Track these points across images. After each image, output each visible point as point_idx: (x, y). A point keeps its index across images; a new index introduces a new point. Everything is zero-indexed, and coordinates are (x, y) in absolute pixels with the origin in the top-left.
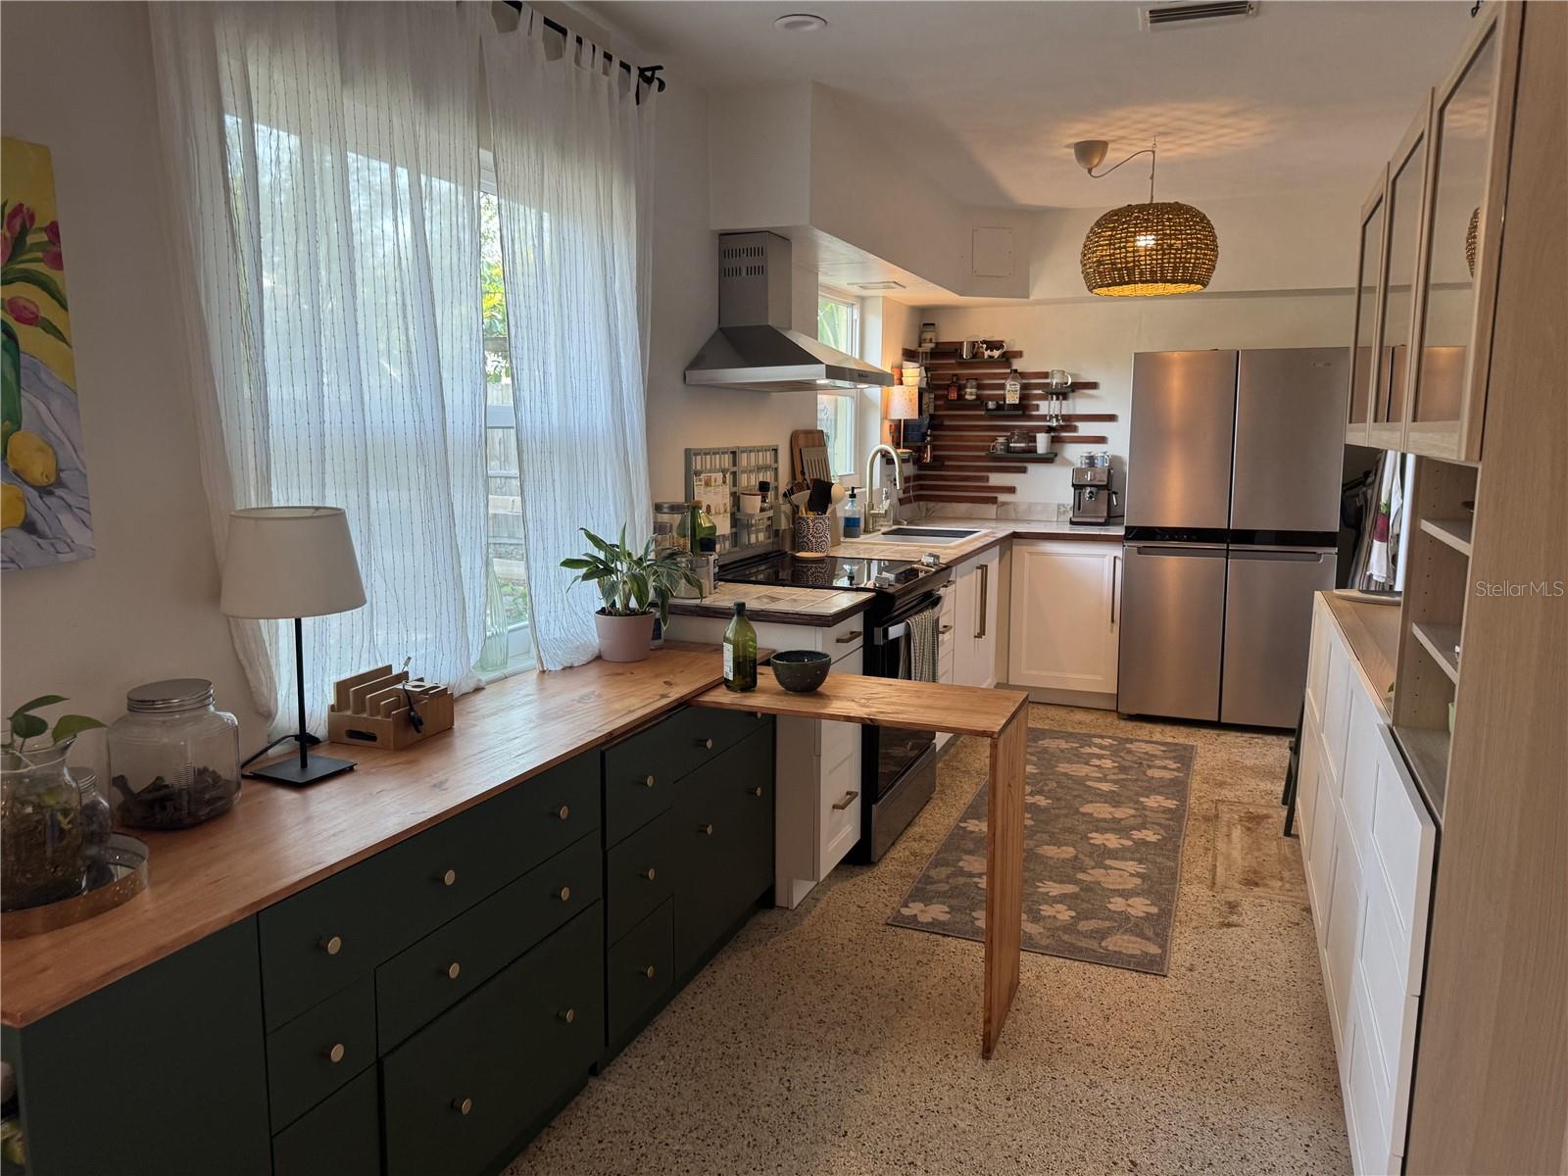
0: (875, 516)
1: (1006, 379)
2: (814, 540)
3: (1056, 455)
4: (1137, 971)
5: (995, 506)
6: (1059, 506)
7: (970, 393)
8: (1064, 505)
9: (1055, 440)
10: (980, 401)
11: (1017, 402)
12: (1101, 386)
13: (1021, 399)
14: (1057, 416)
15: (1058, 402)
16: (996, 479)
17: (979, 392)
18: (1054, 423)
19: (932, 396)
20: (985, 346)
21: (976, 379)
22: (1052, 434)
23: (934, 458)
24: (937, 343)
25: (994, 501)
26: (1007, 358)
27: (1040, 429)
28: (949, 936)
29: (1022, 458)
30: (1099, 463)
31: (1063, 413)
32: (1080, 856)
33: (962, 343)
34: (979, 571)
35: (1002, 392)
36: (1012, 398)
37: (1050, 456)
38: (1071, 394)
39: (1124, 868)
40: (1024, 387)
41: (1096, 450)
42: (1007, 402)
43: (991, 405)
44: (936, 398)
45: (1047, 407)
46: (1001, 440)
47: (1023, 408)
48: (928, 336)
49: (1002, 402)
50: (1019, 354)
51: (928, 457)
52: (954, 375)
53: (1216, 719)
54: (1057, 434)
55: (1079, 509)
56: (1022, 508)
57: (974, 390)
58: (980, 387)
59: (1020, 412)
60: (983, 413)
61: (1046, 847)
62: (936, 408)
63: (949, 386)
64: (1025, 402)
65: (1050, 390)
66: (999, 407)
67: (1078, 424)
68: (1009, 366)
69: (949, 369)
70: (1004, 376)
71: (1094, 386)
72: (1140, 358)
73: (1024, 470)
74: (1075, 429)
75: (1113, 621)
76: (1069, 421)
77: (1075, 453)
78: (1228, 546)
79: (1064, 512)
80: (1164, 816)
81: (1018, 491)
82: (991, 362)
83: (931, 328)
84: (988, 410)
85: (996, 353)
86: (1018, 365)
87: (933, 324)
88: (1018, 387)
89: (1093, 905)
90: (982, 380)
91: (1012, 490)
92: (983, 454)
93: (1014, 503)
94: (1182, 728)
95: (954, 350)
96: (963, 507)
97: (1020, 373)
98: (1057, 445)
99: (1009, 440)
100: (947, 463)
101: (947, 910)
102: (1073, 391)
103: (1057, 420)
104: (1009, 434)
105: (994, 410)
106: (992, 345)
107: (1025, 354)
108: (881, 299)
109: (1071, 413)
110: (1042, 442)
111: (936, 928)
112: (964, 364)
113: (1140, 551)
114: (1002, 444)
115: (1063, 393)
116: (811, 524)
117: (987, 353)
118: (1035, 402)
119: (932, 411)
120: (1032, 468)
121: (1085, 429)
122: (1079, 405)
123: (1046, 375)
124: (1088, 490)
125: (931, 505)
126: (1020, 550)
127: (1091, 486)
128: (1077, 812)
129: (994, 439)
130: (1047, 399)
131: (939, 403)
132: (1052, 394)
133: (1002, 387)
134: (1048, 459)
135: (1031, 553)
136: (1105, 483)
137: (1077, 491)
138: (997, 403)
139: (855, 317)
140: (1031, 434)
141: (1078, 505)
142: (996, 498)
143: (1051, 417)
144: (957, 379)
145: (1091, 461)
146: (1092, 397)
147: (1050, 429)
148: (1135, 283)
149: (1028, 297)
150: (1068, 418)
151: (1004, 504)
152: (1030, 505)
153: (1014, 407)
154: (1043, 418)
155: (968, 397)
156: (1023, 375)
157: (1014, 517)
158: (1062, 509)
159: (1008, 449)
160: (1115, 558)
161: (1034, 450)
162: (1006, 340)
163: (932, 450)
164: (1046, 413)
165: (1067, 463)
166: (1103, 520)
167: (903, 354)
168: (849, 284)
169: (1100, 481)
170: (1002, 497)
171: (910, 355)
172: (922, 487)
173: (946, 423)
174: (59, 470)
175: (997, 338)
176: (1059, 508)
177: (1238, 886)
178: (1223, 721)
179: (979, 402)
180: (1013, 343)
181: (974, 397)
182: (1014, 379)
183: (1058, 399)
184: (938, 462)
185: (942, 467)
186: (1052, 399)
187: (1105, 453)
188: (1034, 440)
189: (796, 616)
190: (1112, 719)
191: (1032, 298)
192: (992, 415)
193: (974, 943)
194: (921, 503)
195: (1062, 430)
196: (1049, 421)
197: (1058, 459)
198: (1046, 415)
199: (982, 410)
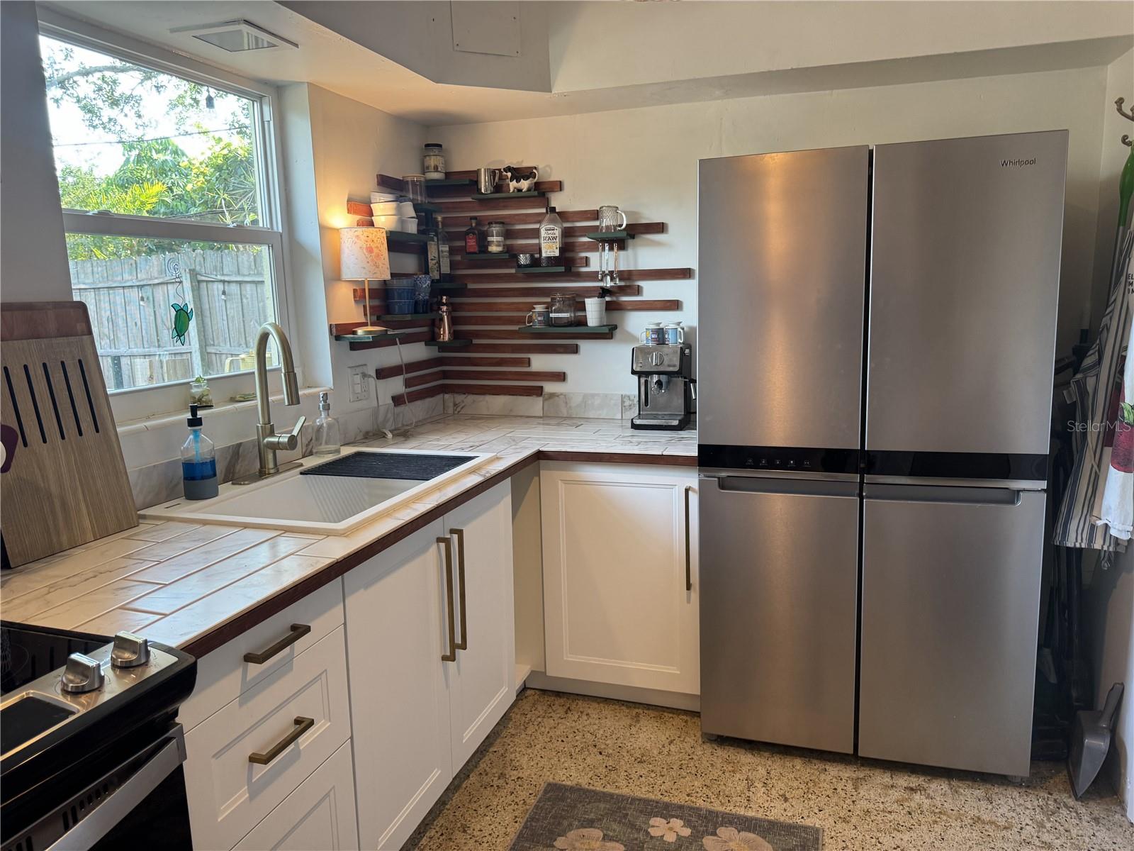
0: (275, 447)
1: (540, 222)
3: (615, 327)
5: (541, 399)
6: (624, 398)
7: (496, 245)
9: (611, 308)
10: (510, 255)
11: (557, 253)
12: (671, 229)
13: (562, 250)
14: (611, 273)
15: (613, 254)
16: (540, 362)
17: (509, 242)
18: (608, 283)
19: (447, 248)
20: (509, 174)
21: (503, 223)
22: (608, 299)
23: (455, 335)
24: (448, 174)
25: (538, 391)
26: (542, 191)
27: (589, 293)
29: (570, 334)
30: (670, 337)
31: (622, 268)
33: (477, 172)
34: (442, 545)
35: (535, 241)
36: (550, 249)
37: (606, 330)
38: (630, 242)
40: (567, 233)
41: (666, 319)
42: (544, 255)
43: (523, 259)
44: (452, 251)
45: (602, 261)
46: (539, 308)
47: (567, 262)
48: (432, 161)
49: (537, 256)
50: (559, 186)
51: (445, 334)
52: (472, 218)
53: (850, 751)
54: (614, 299)
55: (646, 403)
56: (576, 401)
57: (500, 239)
58: (508, 234)
59: (562, 269)
60: (513, 271)
62: (453, 265)
63: (467, 233)
64: (569, 254)
65: (598, 235)
66: (535, 262)
67: (641, 283)
68: (546, 203)
69: (464, 211)
70: (539, 219)
71: (660, 228)
72: (706, 166)
73: (575, 350)
74: (638, 291)
75: (689, 587)
76: (629, 280)
77: (639, 325)
78: (863, 479)
79: (631, 406)
81: (569, 377)
82: (520, 198)
83: (436, 150)
84: (520, 266)
85: (525, 185)
86: (559, 201)
87: (440, 146)
88: (557, 232)
90: (514, 224)
91: (561, 377)
92: (516, 328)
93: (562, 394)
95: (468, 182)
96: (499, 402)
97: (560, 214)
98: (616, 314)
99: (549, 307)
100: (475, 341)
102: (633, 237)
103: (612, 279)
104: (549, 300)
105: (526, 266)
106: (519, 174)
107: (566, 186)
109: (632, 268)
110: (593, 310)
112: (485, 202)
113: (723, 485)
114: (540, 314)
115: (620, 239)
117: (513, 185)
118: (583, 255)
119: (446, 269)
120: (585, 345)
121: (652, 290)
122: (644, 256)
123: (596, 215)
124: (655, 378)
125: (459, 398)
126: (551, 477)
127: (659, 373)
129: (530, 307)
130: (597, 250)
131: (458, 258)
132: (604, 241)
133: (536, 234)
134: (607, 333)
135: (565, 481)
136: (676, 369)
137: (643, 380)
138: (532, 256)
139: (267, 118)
140: (579, 300)
141: (645, 400)
142: (542, 388)
143: (604, 275)
144: (477, 224)
145: (660, 335)
146: (658, 244)
147: (604, 292)
150: (627, 276)
151: (552, 395)
152: (585, 397)
153: (553, 261)
154: (593, 276)
155: (494, 249)
156: (563, 216)
157: (565, 414)
158: (627, 403)
159: (549, 322)
160: (687, 491)
161: (582, 322)
162: (540, 167)
163: (454, 321)
164: (598, 269)
165: (631, 338)
166: (676, 423)
169: (669, 366)
170: (549, 387)
172: (445, 375)
173: (471, 286)
175: (527, 164)
176: (623, 402)
178: (862, 749)
179: (506, 256)
180: (550, 170)
181: (500, 249)
182: (552, 221)
183: (611, 249)
184: (462, 340)
185: (468, 347)
186: (604, 249)
187: (679, 324)
188: (582, 307)
192: (527, 274)
194: (447, 396)
195: (620, 294)
196: (602, 280)
197: (617, 333)
198: (597, 273)
199: (512, 268)
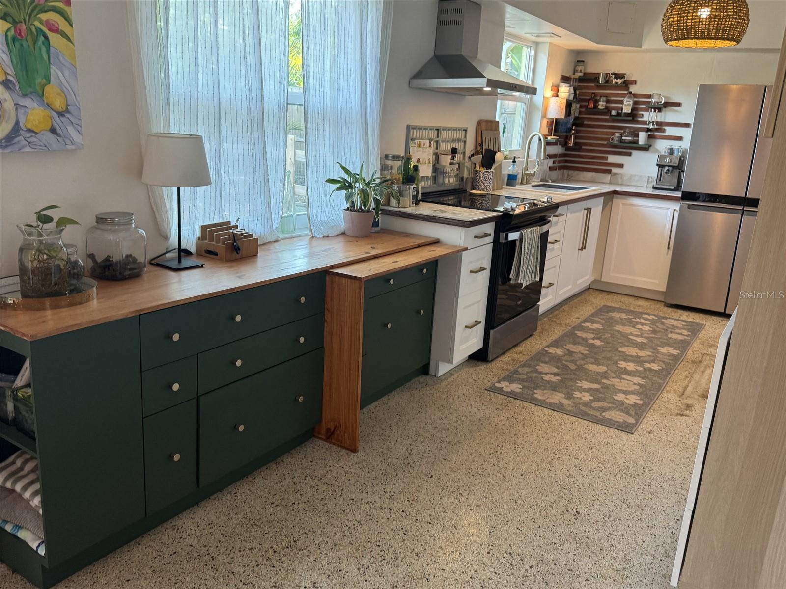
0: (528, 174)
1: (624, 97)
2: (483, 184)
3: (650, 146)
4: (618, 429)
5: (610, 175)
6: (649, 177)
7: (602, 105)
8: (652, 177)
9: (650, 137)
10: (608, 110)
11: (630, 112)
12: (683, 105)
13: (632, 110)
14: (653, 122)
15: (655, 114)
16: (612, 159)
17: (608, 105)
18: (651, 126)
19: (578, 105)
20: (613, 76)
21: (606, 96)
22: (649, 133)
23: (575, 144)
24: (584, 73)
25: (609, 172)
26: (627, 84)
27: (642, 130)
28: (518, 399)
29: (628, 147)
30: (675, 153)
31: (658, 120)
32: (609, 371)
33: (599, 74)
34: (586, 211)
35: (621, 105)
36: (627, 109)
37: (647, 146)
38: (664, 109)
39: (632, 380)
40: (635, 103)
41: (675, 144)
42: (624, 112)
43: (614, 113)
44: (581, 107)
45: (649, 116)
46: (617, 135)
47: (633, 116)
48: (579, 68)
49: (620, 112)
50: (635, 82)
51: (571, 143)
52: (593, 93)
53: (723, 311)
54: (652, 133)
55: (660, 180)
56: (626, 177)
57: (604, 103)
58: (608, 101)
59: (631, 118)
60: (608, 117)
61: (590, 365)
62: (580, 113)
63: (589, 100)
64: (635, 112)
65: (650, 106)
66: (619, 115)
67: (666, 128)
68: (627, 89)
69: (590, 89)
70: (624, 96)
71: (678, 104)
72: (702, 87)
73: (630, 154)
74: (664, 131)
75: (668, 248)
76: (660, 126)
77: (662, 146)
78: (744, 208)
79: (652, 181)
80: (667, 357)
81: (625, 166)
82: (617, 87)
83: (582, 64)
84: (611, 116)
85: (620, 81)
86: (633, 89)
87: (583, 61)
88: (631, 103)
89: (605, 395)
90: (610, 97)
91: (621, 166)
92: (605, 143)
93: (620, 174)
94: (701, 315)
95: (594, 78)
96: (590, 175)
97: (634, 95)
98: (652, 140)
99: (622, 135)
100: (584, 147)
101: (521, 387)
102: (665, 107)
103: (653, 125)
104: (623, 131)
105: (614, 116)
106: (617, 76)
107: (638, 83)
108: (548, 44)
109: (663, 121)
110: (642, 138)
111: (513, 395)
112: (600, 87)
113: (689, 207)
114: (617, 137)
115: (658, 108)
116: (482, 175)
117: (614, 81)
118: (641, 113)
119: (577, 115)
120: (635, 153)
121: (670, 131)
122: (668, 116)
123: (650, 96)
124: (667, 168)
125: (571, 172)
126: (618, 202)
127: (668, 166)
128: (617, 350)
129: (613, 134)
130: (648, 111)
131: (583, 110)
132: (652, 108)
133: (622, 102)
134: (645, 148)
135: (623, 204)
136: (677, 165)
137: (660, 169)
138: (618, 112)
139: (531, 55)
140: (637, 132)
141: (659, 179)
142: (611, 170)
143: (650, 122)
144: (595, 96)
145: (671, 151)
146: (676, 111)
147: (648, 130)
148: (691, 39)
149: (641, 47)
150: (660, 124)
151: (615, 174)
152: (631, 177)
153: (627, 115)
154: (645, 123)
155: (600, 107)
156: (635, 95)
157: (620, 183)
158: (651, 180)
159: (621, 141)
160: (674, 210)
161: (636, 142)
162: (627, 74)
163: (576, 138)
164: (647, 120)
165: (657, 151)
166: (673, 188)
167: (561, 79)
168: (526, 33)
169: (674, 163)
170: (615, 170)
171: (565, 79)
172: (567, 161)
173: (585, 122)
174: (67, 105)
175: (621, 72)
176: (648, 179)
177: (696, 397)
178: (726, 312)
179: (606, 111)
180: (630, 77)
181: (604, 107)
182: (629, 97)
183: (655, 111)
184: (578, 146)
185: (580, 150)
186: (651, 111)
187: (680, 147)
188: (637, 136)
189: (451, 220)
190: (661, 306)
191: (643, 47)
192: (614, 119)
193: (531, 404)
194: (565, 171)
195: (655, 132)
196: (648, 125)
197: (651, 149)
198: (647, 121)
199: (608, 116)
